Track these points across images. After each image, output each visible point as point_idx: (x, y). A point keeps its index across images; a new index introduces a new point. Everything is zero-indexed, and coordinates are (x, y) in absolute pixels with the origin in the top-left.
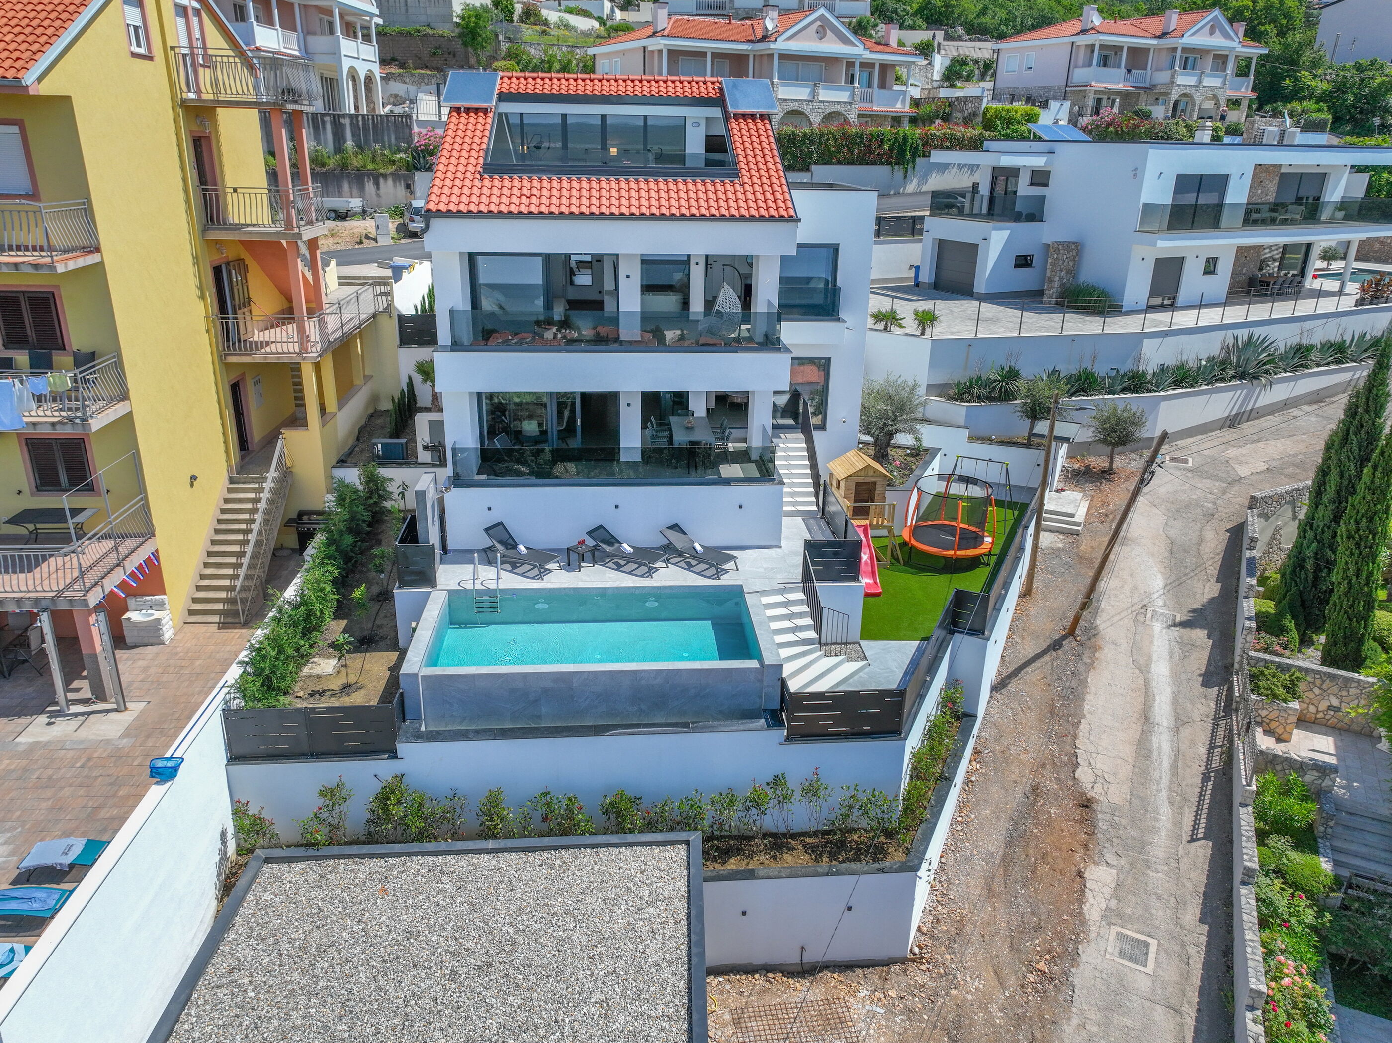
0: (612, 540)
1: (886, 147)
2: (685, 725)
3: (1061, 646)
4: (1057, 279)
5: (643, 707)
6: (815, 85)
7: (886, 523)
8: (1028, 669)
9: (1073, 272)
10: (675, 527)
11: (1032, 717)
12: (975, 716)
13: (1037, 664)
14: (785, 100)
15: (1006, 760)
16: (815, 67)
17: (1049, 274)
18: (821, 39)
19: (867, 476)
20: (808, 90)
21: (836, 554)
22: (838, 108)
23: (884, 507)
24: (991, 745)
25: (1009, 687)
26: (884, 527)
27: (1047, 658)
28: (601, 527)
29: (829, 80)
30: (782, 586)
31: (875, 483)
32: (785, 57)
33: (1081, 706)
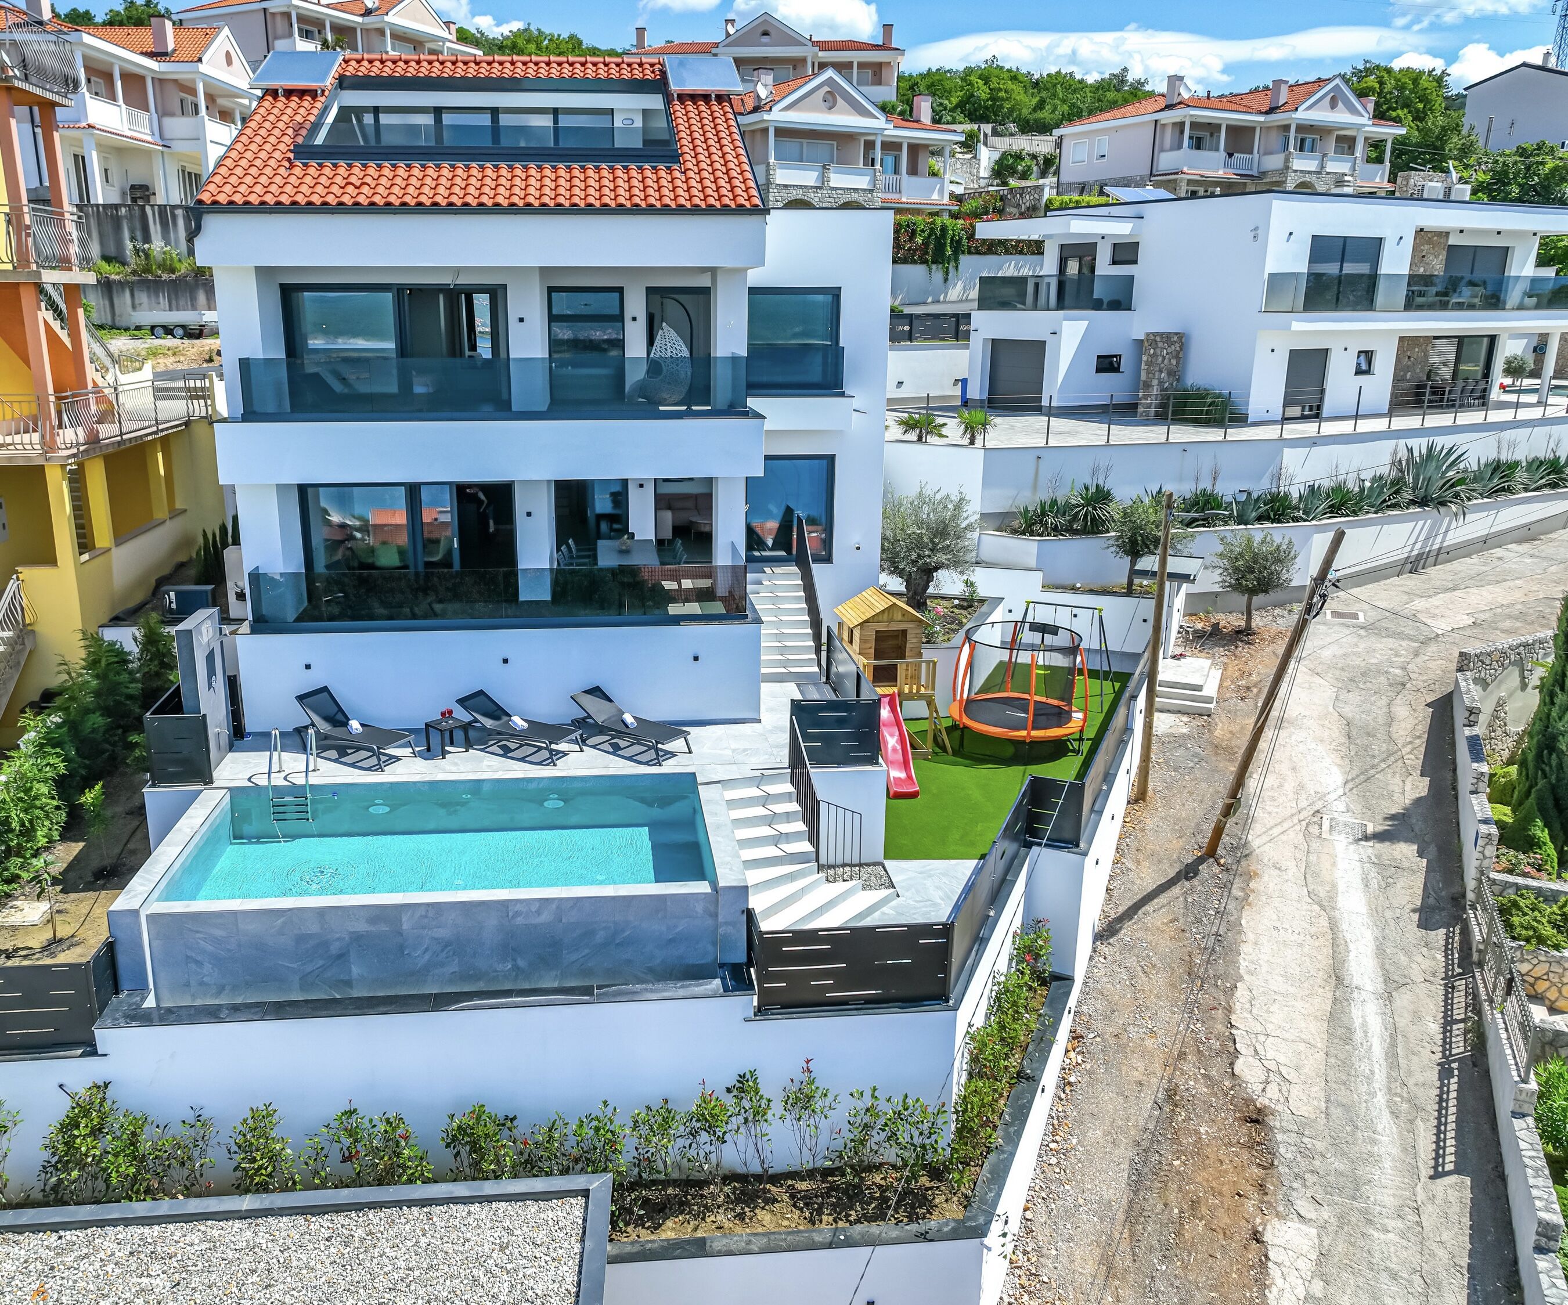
0: (497, 712)
1: (919, 240)
2: (587, 991)
3: (1196, 873)
4: (1155, 382)
5: (521, 963)
6: (824, 167)
7: (923, 690)
8: (1146, 908)
9: (1178, 374)
10: (596, 691)
11: (1159, 981)
12: (1069, 979)
13: (1163, 899)
14: (786, 186)
15: (1122, 1048)
16: (823, 147)
17: (1143, 377)
18: (830, 108)
19: (891, 621)
20: (815, 174)
21: (841, 722)
22: (855, 197)
23: (918, 666)
24: (1099, 1025)
25: (1121, 935)
26: (920, 697)
27: (1176, 890)
28: (481, 693)
29: (844, 161)
30: (758, 773)
31: (904, 632)
32: (784, 133)
33: (1235, 963)
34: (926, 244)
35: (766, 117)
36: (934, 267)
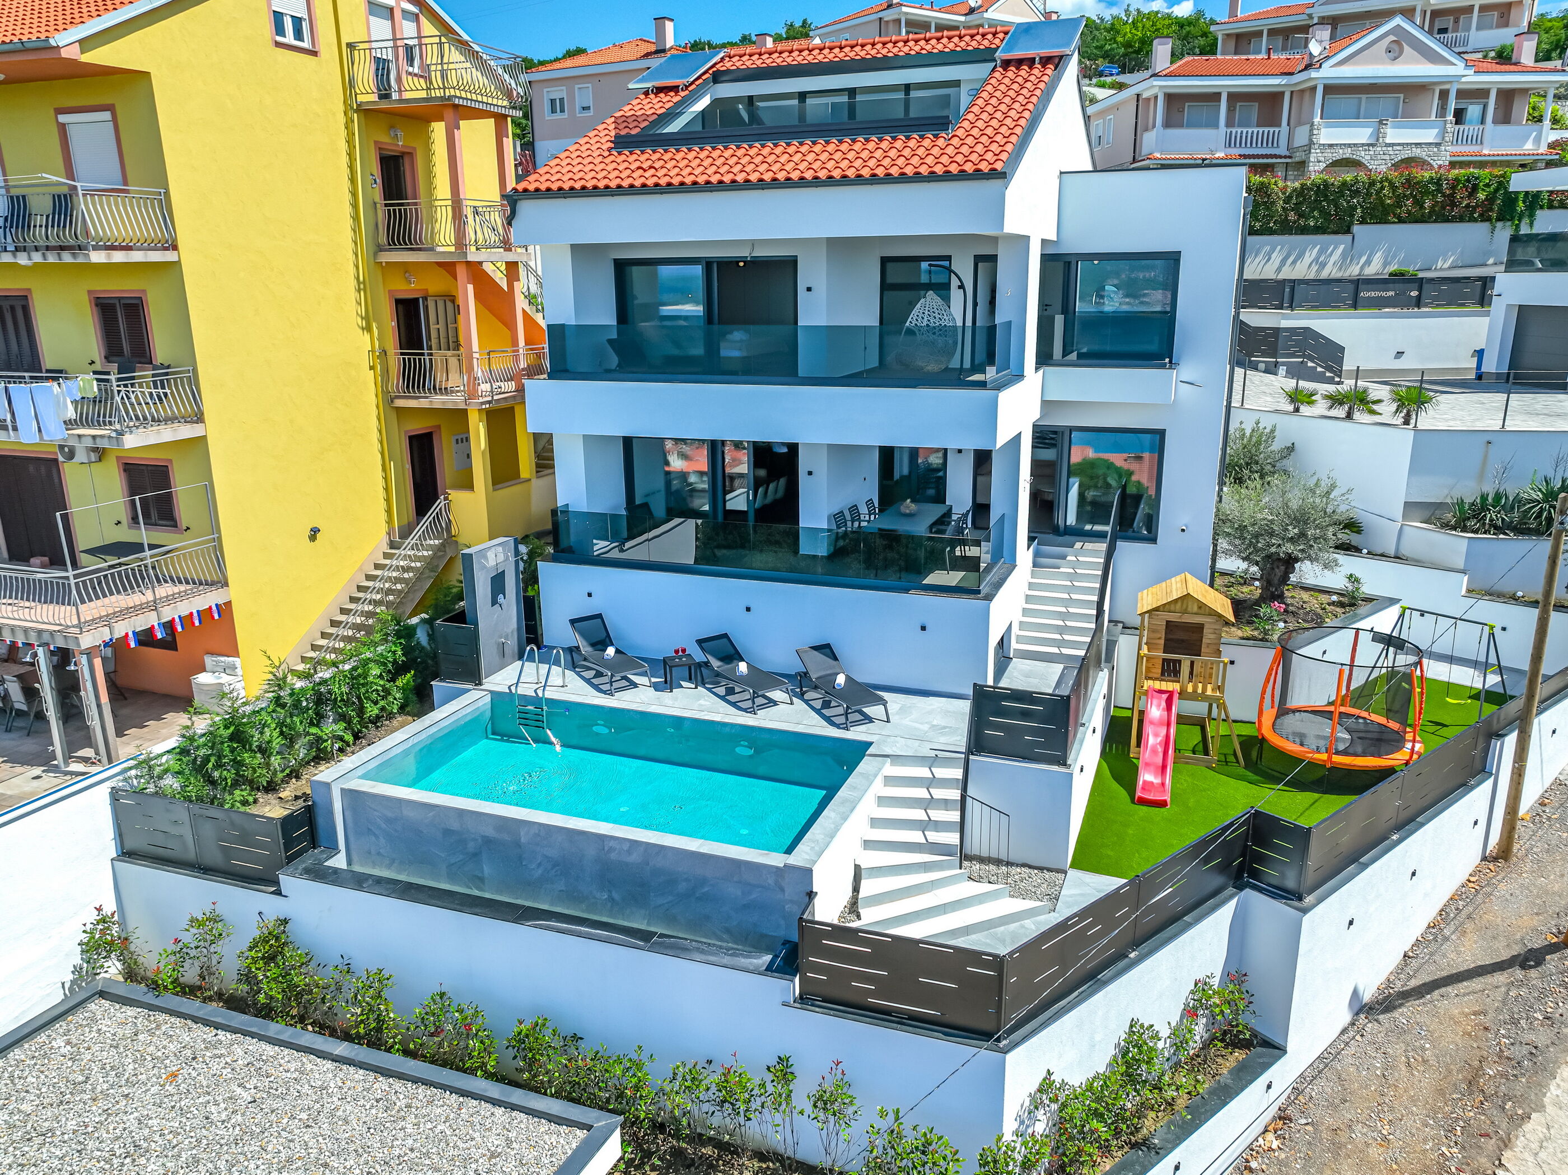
0: (732, 656)
1: (1481, 196)
2: (645, 936)
3: (1539, 962)
6: (1381, 122)
8: (1451, 990)
10: (826, 649)
11: (1425, 1081)
13: (1476, 984)
14: (1331, 146)
15: (1337, 1148)
16: (1385, 101)
18: (1395, 59)
19: (1185, 612)
20: (1370, 130)
21: (1025, 715)
22: (1417, 152)
24: (1316, 1113)
25: (1396, 1014)
26: (1203, 697)
27: (1500, 978)
28: (725, 636)
29: (1408, 115)
30: (933, 753)
31: (1200, 627)
32: (1331, 89)
33: (1542, 1087)
34: (1491, 199)
35: (1314, 74)
36: (1499, 225)
